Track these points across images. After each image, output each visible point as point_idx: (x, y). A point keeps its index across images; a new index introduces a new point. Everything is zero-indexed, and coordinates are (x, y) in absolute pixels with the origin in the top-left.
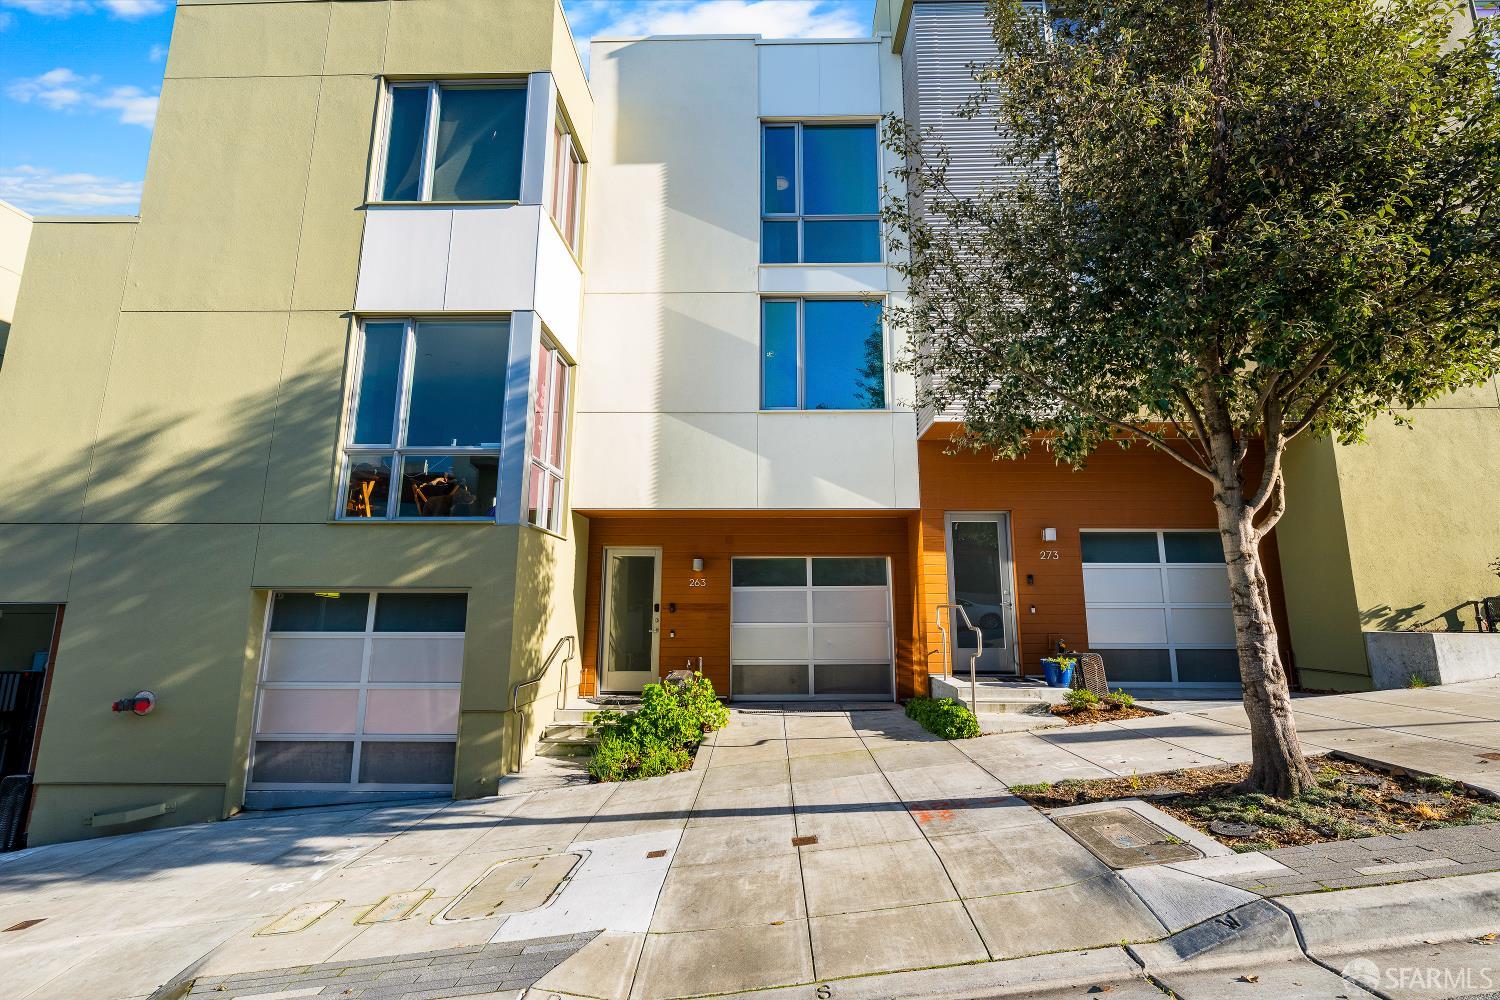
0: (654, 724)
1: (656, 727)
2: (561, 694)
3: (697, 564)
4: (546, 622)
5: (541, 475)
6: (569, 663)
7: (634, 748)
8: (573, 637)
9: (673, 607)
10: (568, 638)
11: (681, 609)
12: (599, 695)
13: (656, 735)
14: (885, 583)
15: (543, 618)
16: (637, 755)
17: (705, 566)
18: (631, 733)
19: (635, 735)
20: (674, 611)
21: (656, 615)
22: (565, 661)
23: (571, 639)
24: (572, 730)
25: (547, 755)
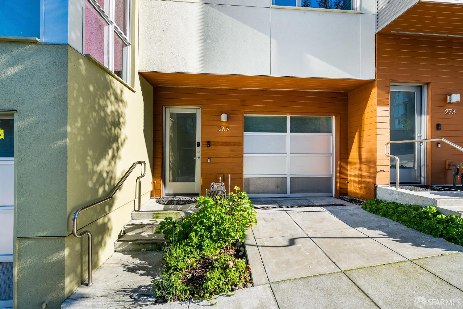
0: (209, 229)
1: (211, 232)
2: (137, 201)
3: (224, 117)
4: (118, 149)
5: (106, 28)
6: (142, 180)
7: (195, 252)
8: (144, 162)
9: (209, 144)
10: (140, 163)
11: (214, 145)
12: (164, 196)
13: (211, 238)
14: (330, 131)
15: (115, 146)
16: (198, 258)
17: (228, 118)
18: (191, 238)
19: (195, 241)
20: (209, 146)
21: (198, 149)
22: (138, 178)
23: (143, 164)
24: (144, 229)
25: (123, 252)
